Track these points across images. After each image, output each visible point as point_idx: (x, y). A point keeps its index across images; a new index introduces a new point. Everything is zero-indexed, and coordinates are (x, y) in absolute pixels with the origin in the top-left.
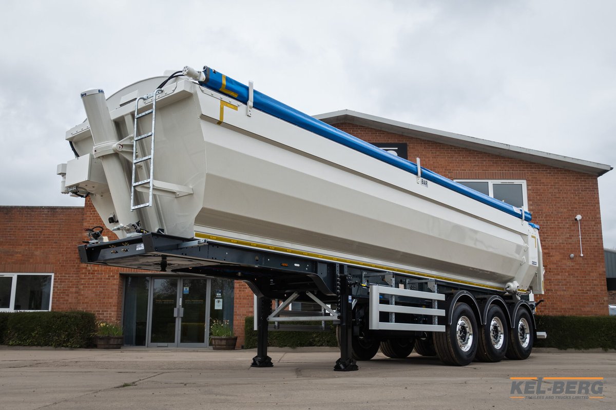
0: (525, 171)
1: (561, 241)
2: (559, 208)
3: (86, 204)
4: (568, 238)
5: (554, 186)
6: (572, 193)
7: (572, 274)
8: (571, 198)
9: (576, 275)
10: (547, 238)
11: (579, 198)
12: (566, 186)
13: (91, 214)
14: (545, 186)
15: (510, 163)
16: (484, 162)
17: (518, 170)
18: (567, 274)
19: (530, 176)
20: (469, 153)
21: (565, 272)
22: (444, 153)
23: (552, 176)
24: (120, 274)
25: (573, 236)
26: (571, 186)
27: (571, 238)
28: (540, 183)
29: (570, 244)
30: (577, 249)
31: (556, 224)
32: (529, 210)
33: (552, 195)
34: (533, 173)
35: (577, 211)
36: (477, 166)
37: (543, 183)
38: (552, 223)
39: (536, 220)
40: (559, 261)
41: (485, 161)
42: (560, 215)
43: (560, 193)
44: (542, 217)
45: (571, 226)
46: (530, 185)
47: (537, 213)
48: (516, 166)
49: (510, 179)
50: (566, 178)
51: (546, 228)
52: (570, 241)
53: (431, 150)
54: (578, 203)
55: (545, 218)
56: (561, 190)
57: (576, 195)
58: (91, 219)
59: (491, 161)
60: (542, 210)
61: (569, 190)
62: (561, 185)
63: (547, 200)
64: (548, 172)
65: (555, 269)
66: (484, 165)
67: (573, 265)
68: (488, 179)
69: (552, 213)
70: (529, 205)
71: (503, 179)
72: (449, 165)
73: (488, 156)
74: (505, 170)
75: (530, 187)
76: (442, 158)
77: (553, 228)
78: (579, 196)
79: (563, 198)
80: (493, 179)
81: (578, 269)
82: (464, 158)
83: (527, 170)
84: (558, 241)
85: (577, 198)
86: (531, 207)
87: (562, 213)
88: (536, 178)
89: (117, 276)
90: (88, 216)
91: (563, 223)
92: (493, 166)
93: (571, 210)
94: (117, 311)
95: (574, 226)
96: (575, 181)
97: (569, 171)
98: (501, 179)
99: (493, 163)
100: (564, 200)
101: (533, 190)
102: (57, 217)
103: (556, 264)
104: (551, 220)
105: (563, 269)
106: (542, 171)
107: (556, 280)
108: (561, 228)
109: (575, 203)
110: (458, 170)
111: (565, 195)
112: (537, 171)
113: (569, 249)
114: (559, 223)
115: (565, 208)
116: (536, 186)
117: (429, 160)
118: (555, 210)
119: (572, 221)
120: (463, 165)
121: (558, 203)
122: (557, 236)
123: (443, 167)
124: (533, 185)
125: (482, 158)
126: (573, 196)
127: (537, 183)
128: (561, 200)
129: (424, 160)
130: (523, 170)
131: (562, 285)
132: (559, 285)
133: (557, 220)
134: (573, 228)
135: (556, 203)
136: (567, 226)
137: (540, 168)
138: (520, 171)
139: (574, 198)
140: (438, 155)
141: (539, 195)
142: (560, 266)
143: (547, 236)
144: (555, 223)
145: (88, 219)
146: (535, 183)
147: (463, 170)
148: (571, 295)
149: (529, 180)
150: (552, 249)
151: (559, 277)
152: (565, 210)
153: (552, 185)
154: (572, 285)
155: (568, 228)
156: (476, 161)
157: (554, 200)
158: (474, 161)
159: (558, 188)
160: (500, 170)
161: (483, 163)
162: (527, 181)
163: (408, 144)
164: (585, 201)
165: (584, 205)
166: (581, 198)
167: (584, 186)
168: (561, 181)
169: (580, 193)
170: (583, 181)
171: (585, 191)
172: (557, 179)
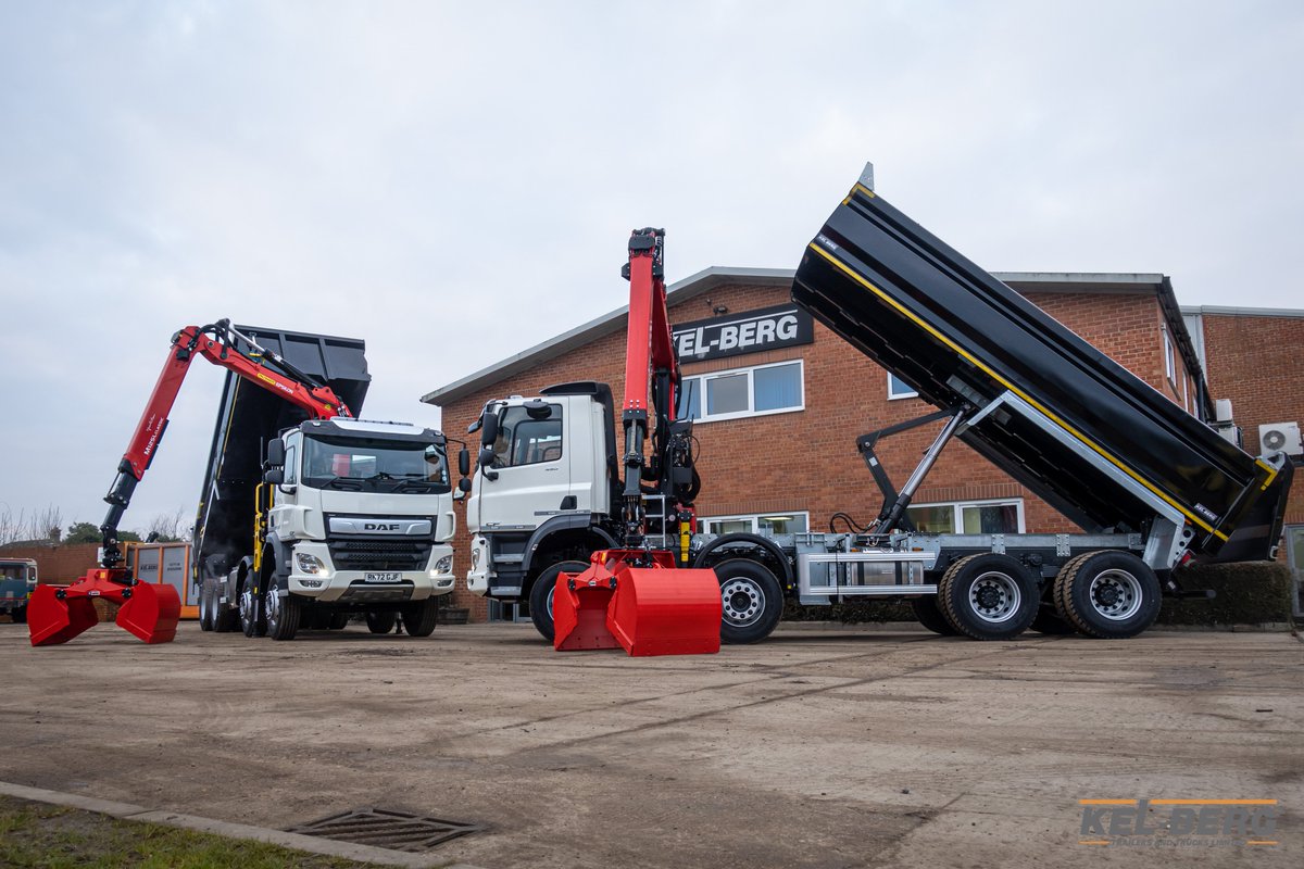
6: (1103, 337)
8: (1100, 346)
54: (1115, 354)
61: (1097, 333)
62: (1079, 326)
78: (1116, 339)
85: (1112, 344)
137: (1039, 300)
164: (1128, 347)
165: (1127, 357)
166: (1120, 344)
167: (1128, 319)
168: (1080, 317)
169: (1119, 334)
170: (1125, 310)
171: (1128, 328)
172: (1071, 317)
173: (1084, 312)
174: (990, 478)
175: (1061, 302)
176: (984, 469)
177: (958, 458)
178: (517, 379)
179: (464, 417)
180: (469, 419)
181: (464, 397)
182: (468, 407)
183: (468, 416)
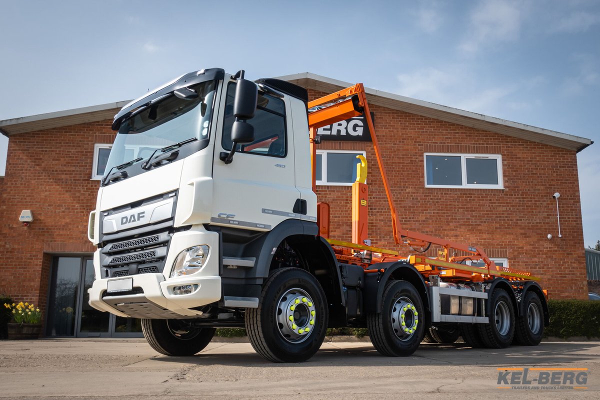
0: (500, 144)
1: (538, 221)
2: (536, 185)
3: (6, 173)
4: (545, 218)
5: (531, 161)
6: (550, 169)
7: (550, 257)
8: (549, 174)
9: (554, 257)
10: (523, 217)
11: (557, 175)
12: (543, 161)
13: (12, 184)
14: (521, 161)
15: (484, 136)
16: (457, 135)
17: (492, 144)
18: (544, 256)
19: (506, 150)
20: (441, 124)
21: (542, 254)
22: (414, 124)
23: (529, 150)
24: (44, 253)
25: (551, 215)
26: (549, 161)
27: (549, 218)
28: (517, 158)
29: (548, 223)
30: (555, 229)
31: (533, 202)
32: (505, 187)
33: (528, 171)
34: (509, 147)
35: (554, 188)
36: (450, 138)
37: (520, 158)
38: (529, 201)
39: (511, 198)
40: (536, 242)
41: (457, 133)
42: (537, 192)
43: (537, 169)
44: (518, 195)
45: (548, 204)
46: (505, 160)
47: (512, 190)
48: (491, 139)
49: (485, 153)
50: (544, 153)
51: (522, 206)
52: (547, 220)
53: (400, 121)
54: (557, 180)
55: (521, 195)
56: (538, 166)
57: (554, 172)
58: (12, 190)
59: (465, 133)
60: (519, 187)
61: (547, 166)
62: (538, 161)
63: (524, 177)
64: (525, 146)
65: (532, 251)
66: (456, 138)
67: (551, 246)
68: (461, 152)
69: (529, 190)
70: (505, 182)
71: (477, 153)
72: (419, 137)
73: (461, 128)
74: (479, 144)
75: (505, 163)
76: (412, 129)
77: (529, 206)
78: (557, 172)
79: (540, 174)
80: (466, 152)
81: (556, 251)
82: (436, 130)
83: (503, 144)
84: (535, 220)
85: (555, 174)
86: (507, 184)
87: (539, 190)
88: (512, 152)
89: (41, 256)
90: (8, 187)
91: (540, 201)
92: (467, 138)
93: (547, 188)
94: (39, 296)
95: (552, 204)
96: (553, 156)
97: (547, 145)
98: (474, 153)
99: (466, 136)
100: (541, 177)
101: (509, 166)
103: (532, 245)
104: (528, 198)
105: (541, 251)
106: (519, 145)
107: (533, 262)
108: (538, 206)
109: (552, 180)
110: (428, 143)
111: (542, 172)
112: (512, 145)
113: (546, 229)
114: (535, 201)
115: (542, 185)
116: (512, 161)
117: (397, 131)
118: (532, 187)
119: (550, 199)
120: (434, 138)
121: (535, 179)
122: (535, 215)
123: (413, 139)
124: (509, 160)
125: (454, 130)
126: (550, 173)
127: (513, 158)
128: (538, 177)
129: (393, 131)
130: (498, 144)
131: (539, 268)
132: (535, 268)
133: (534, 198)
134: (550, 206)
135: (532, 179)
136: (545, 204)
137: (516, 142)
138: (495, 144)
139: (552, 175)
140: (407, 126)
141: (515, 171)
142: (536, 248)
143: (524, 215)
144: (531, 201)
145: (9, 190)
146: (511, 158)
147: (434, 143)
148: (549, 279)
149: (505, 155)
150: (528, 229)
151: (536, 259)
152: (543, 188)
153: (528, 161)
154: (550, 268)
155: (546, 207)
156: (448, 133)
157: (531, 177)
158: (446, 133)
159: (535, 164)
160: (474, 144)
162: (503, 155)
163: (375, 113)
164: (563, 177)
165: (563, 183)
166: (559, 175)
167: (563, 162)
168: (538, 156)
169: (558, 169)
170: (561, 156)
171: (563, 167)
172: (533, 155)
173: (541, 153)
174: (489, 244)
175: (528, 145)
176: (485, 239)
177: (470, 230)
178: (102, 125)
179: (36, 148)
180: (43, 151)
181: (38, 131)
182: (44, 140)
183: (42, 148)
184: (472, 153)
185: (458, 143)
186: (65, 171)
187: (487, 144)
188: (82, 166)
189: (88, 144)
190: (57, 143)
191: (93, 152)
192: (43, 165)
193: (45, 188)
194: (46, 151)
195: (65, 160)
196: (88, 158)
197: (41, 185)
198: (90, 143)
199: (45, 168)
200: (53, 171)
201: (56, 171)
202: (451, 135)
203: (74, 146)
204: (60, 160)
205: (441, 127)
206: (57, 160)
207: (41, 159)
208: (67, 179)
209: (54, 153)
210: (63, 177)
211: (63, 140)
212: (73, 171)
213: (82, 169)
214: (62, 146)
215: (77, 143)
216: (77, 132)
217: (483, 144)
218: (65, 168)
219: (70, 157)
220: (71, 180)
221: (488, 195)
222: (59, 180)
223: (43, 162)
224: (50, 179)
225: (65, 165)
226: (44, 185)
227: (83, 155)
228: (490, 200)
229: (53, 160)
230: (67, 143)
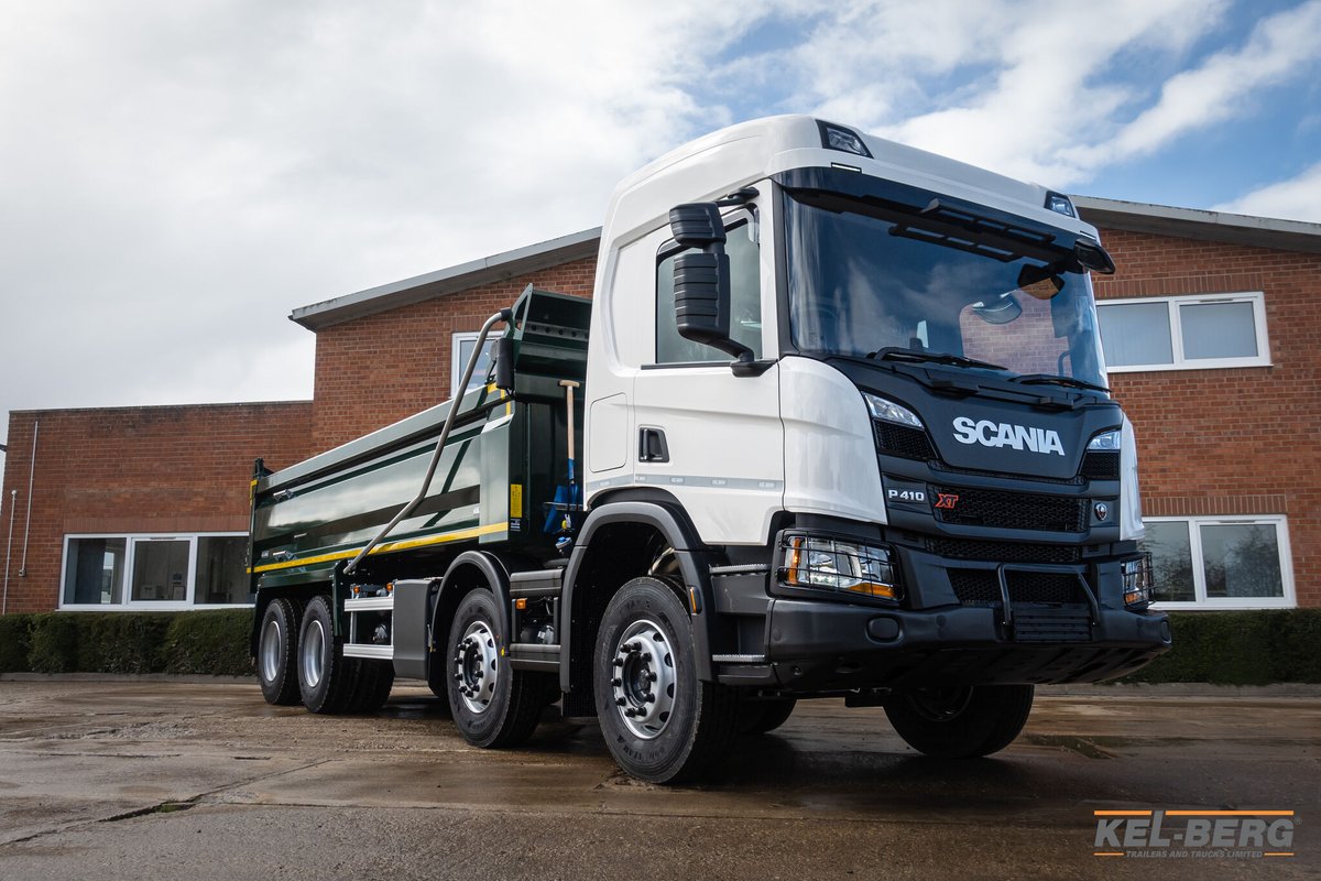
0: (1258, 270)
3: (315, 394)
13: (326, 414)
14: (1311, 301)
15: (1221, 255)
16: (1157, 257)
17: (1240, 271)
19: (1273, 280)
20: (1120, 239)
28: (1300, 296)
32: (1275, 360)
34: (1281, 274)
36: (1141, 266)
37: (1307, 295)
39: (1291, 384)
41: (1156, 253)
44: (1306, 376)
46: (1274, 303)
47: (1292, 366)
48: (1238, 260)
49: (1223, 291)
55: (1315, 377)
58: (325, 424)
59: (1174, 252)
60: (1308, 359)
66: (1157, 265)
68: (1168, 294)
70: (1274, 349)
71: (1205, 292)
73: (1167, 243)
74: (1210, 273)
75: (1274, 308)
80: (1180, 294)
83: (1265, 269)
86: (1278, 354)
88: (1289, 284)
90: (319, 419)
92: (1179, 263)
98: (1199, 293)
99: (1179, 257)
101: (1282, 314)
102: (264, 422)
106: (1303, 267)
112: (1288, 268)
116: (1288, 303)
124: (1282, 302)
125: (1150, 248)
127: (1290, 296)
130: (1254, 270)
137: (1299, 261)
138: (1246, 270)
141: (1297, 325)
145: (321, 424)
146: (1286, 296)
149: (1271, 292)
156: (1137, 255)
158: (1130, 255)
160: (1197, 273)
161: (1154, 259)
162: (1265, 292)
174: (1239, 486)
176: (1232, 475)
177: (1195, 458)
178: (464, 299)
179: (360, 348)
180: (370, 352)
181: (361, 319)
182: (369, 333)
183: (369, 347)
184: (1193, 293)
185: (1161, 275)
186: (407, 385)
187: (1228, 271)
188: (434, 375)
189: (442, 335)
190: (392, 337)
191: (451, 349)
192: (372, 377)
193: (377, 417)
194: (375, 352)
195: (406, 366)
196: (443, 359)
197: (371, 412)
198: (445, 334)
199: (375, 382)
200: (388, 386)
201: (393, 386)
202: (1142, 260)
203: (419, 341)
204: (397, 366)
205: (1120, 245)
206: (393, 367)
207: (368, 367)
208: (411, 400)
209: (388, 356)
210: (405, 396)
211: (400, 332)
212: (421, 385)
213: (434, 380)
214: (400, 341)
215: (425, 335)
216: (422, 316)
217: (1218, 272)
218: (407, 381)
219: (414, 360)
220: (417, 400)
221: (1234, 380)
222: (399, 401)
223: (371, 372)
224: (384, 402)
225: (407, 376)
226: (374, 412)
227: (435, 355)
228: (1240, 391)
229: (387, 367)
230: (409, 336)
